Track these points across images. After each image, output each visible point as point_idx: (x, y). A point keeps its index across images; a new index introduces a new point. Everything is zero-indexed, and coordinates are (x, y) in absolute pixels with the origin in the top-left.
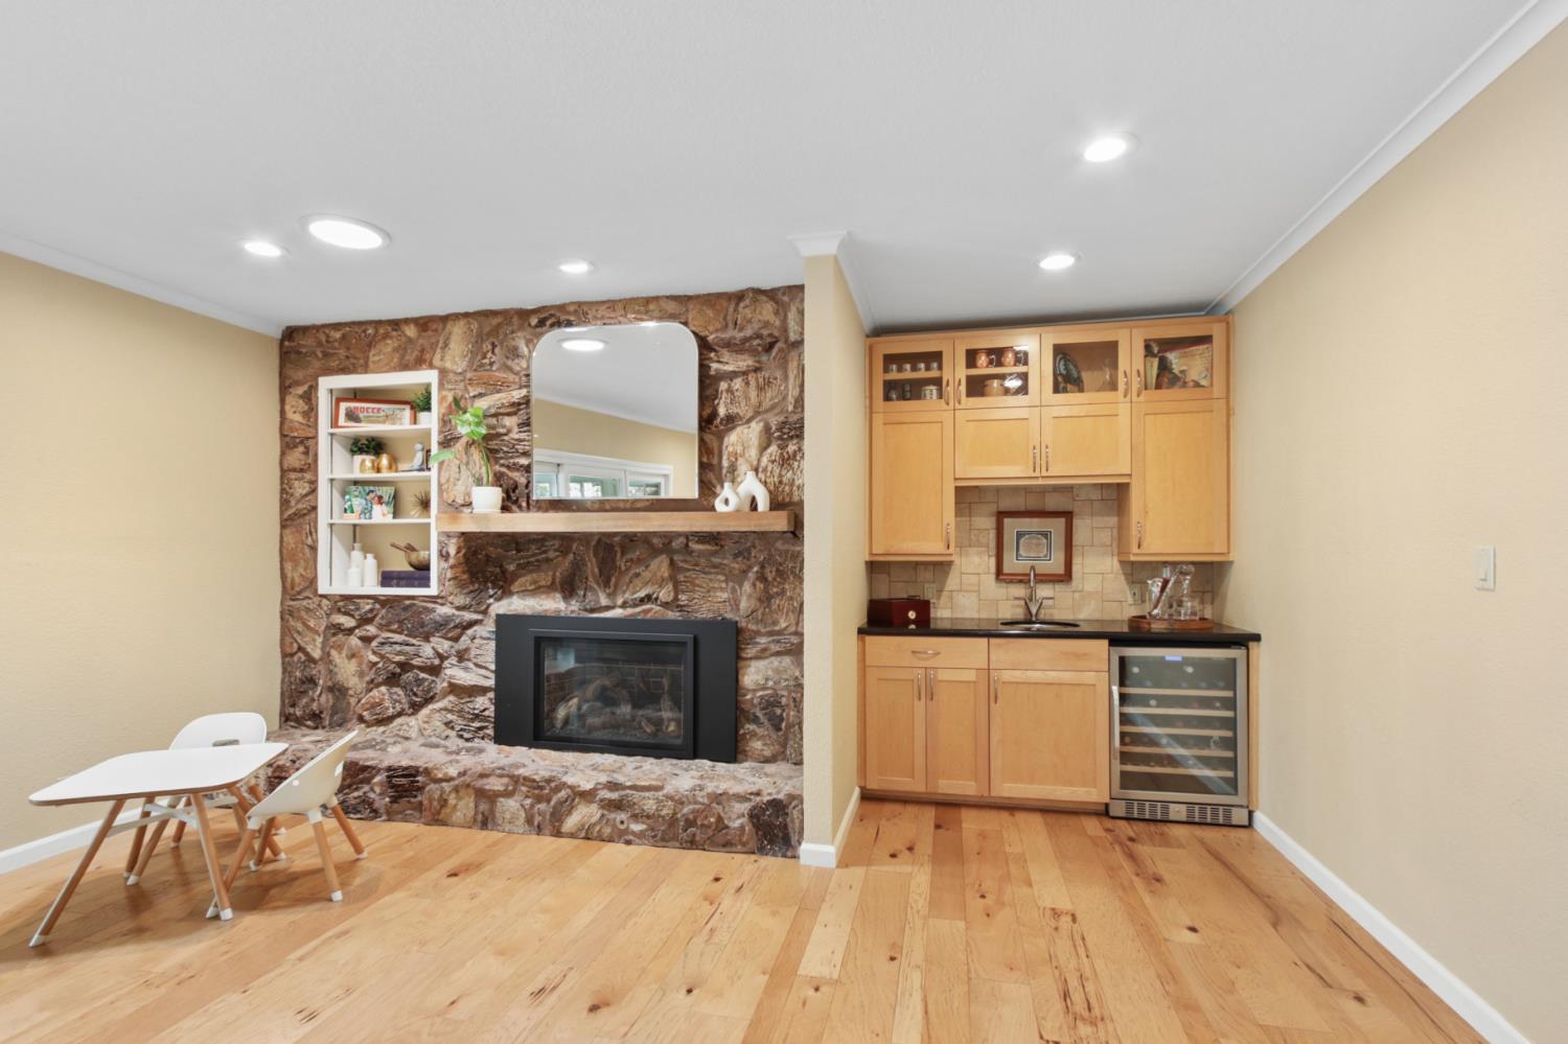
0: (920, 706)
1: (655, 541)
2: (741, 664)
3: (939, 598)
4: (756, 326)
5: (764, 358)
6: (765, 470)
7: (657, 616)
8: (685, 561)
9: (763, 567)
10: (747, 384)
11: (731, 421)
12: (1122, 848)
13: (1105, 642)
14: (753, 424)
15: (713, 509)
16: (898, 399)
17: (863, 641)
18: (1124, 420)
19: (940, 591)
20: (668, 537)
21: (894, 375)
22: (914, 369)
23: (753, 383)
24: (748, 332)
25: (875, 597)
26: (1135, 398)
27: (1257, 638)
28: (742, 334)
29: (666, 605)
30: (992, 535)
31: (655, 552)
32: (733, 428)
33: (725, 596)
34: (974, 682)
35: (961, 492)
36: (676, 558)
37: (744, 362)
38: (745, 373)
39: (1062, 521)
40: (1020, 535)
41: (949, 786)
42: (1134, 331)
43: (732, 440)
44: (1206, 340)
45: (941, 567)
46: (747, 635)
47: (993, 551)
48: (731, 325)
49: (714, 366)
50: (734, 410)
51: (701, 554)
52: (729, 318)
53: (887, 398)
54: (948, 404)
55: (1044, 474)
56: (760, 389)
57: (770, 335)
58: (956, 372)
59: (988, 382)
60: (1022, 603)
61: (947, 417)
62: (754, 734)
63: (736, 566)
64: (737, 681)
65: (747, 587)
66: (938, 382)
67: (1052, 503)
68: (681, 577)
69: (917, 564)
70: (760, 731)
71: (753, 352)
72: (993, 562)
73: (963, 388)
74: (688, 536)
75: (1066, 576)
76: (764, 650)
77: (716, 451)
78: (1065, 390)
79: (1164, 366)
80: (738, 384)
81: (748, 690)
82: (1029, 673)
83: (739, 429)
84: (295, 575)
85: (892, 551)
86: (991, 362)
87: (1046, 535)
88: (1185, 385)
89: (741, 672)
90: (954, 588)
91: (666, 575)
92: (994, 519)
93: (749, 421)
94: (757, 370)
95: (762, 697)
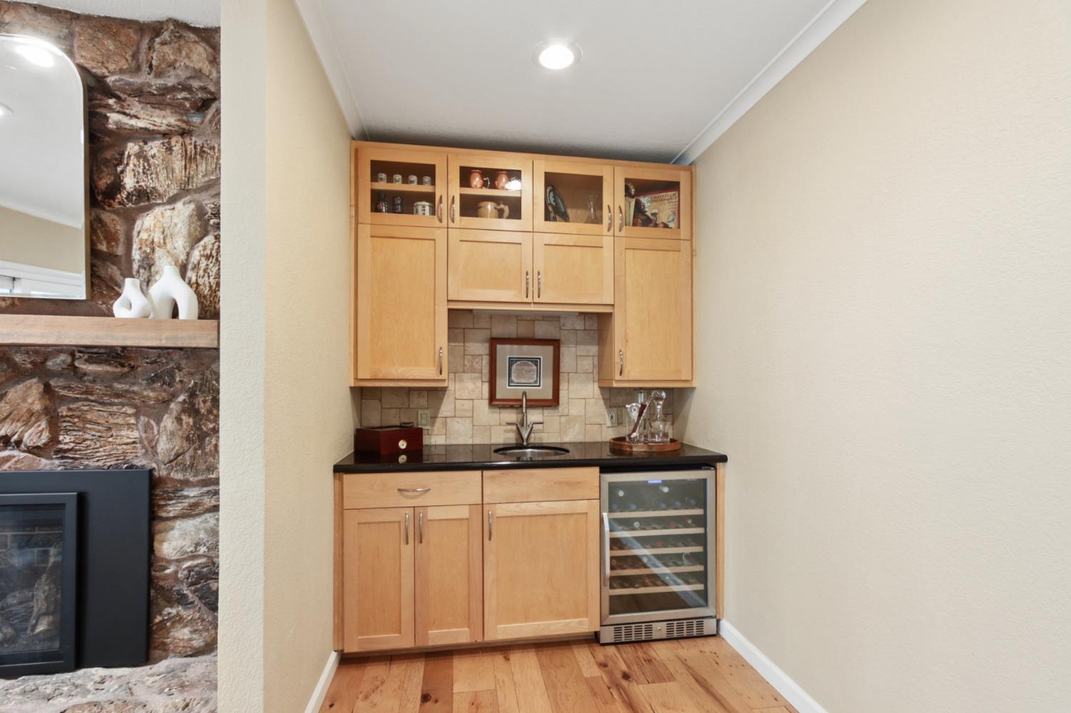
0: (407, 550)
1: (18, 358)
2: (160, 526)
3: (433, 424)
4: (183, 74)
5: (196, 119)
6: (196, 267)
7: (23, 467)
8: (69, 388)
9: (192, 395)
10: (170, 149)
11: (145, 198)
12: (619, 689)
13: (597, 469)
14: (179, 205)
15: (110, 314)
16: (388, 211)
17: (341, 480)
18: (607, 253)
19: (434, 417)
20: (40, 355)
21: (382, 185)
22: (406, 181)
23: (177, 148)
24: (171, 81)
25: (366, 424)
26: (617, 233)
27: (723, 459)
28: (160, 82)
29: (35, 451)
30: (486, 361)
31: (19, 375)
32: (149, 208)
33: (135, 434)
34: (468, 519)
35: (455, 315)
36: (52, 383)
37: (164, 119)
38: (165, 135)
39: (550, 349)
40: (512, 361)
41: (438, 637)
42: (616, 168)
43: (149, 224)
44: (673, 186)
45: (435, 394)
46: (169, 487)
47: (486, 378)
48: (145, 68)
49: (114, 117)
50: (147, 183)
51: (96, 378)
52: (142, 57)
53: (375, 209)
54: (440, 220)
55: (537, 300)
56: (189, 159)
57: (203, 89)
58: (449, 189)
59: (483, 204)
60: (514, 428)
61: (440, 235)
62: (178, 620)
63: (151, 394)
64: (151, 550)
65: (168, 422)
66: (430, 198)
67: (541, 330)
68: (63, 411)
69: (410, 390)
70: (187, 614)
71: (177, 108)
72: (486, 387)
73: (457, 206)
74: (74, 351)
75: (554, 402)
76: (194, 506)
77: (122, 238)
78: (555, 220)
79: (639, 209)
80: (155, 148)
81: (169, 562)
82: (523, 506)
83: (158, 210)
85: (380, 376)
86: (485, 185)
87: (535, 361)
88: (656, 226)
89: (158, 537)
90: (449, 414)
91: (37, 407)
92: (487, 345)
93: (173, 200)
94: (184, 133)
95: (190, 569)
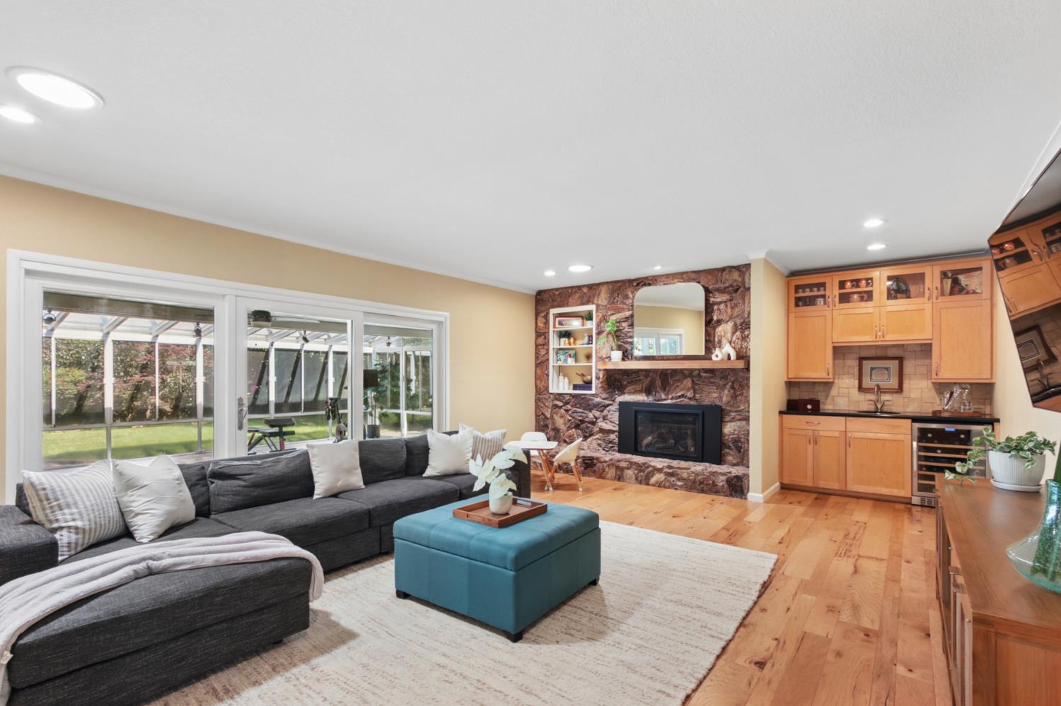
0: (810, 447)
1: (685, 372)
2: (723, 424)
3: (826, 399)
4: (730, 282)
5: (734, 295)
6: (734, 343)
7: (687, 403)
8: (698, 381)
9: (733, 383)
10: (727, 306)
11: (719, 322)
13: (910, 421)
14: (729, 323)
15: (711, 359)
16: (803, 306)
17: (782, 417)
18: (928, 313)
19: (827, 396)
20: (691, 371)
21: (801, 294)
22: (811, 291)
23: (729, 306)
24: (727, 285)
25: (792, 398)
26: (935, 300)
27: (998, 421)
28: (724, 286)
29: (690, 399)
30: (856, 369)
31: (685, 377)
32: (720, 325)
33: (716, 395)
34: (838, 437)
35: (835, 348)
36: (694, 379)
37: (725, 297)
38: (726, 302)
39: (896, 362)
40: (872, 369)
41: (823, 484)
42: (935, 267)
43: (720, 330)
44: (980, 269)
45: (828, 385)
46: (726, 412)
47: (857, 377)
48: (719, 282)
49: (712, 299)
50: (720, 317)
51: (705, 377)
52: (718, 279)
53: (797, 305)
54: (829, 307)
55: (882, 339)
56: (732, 308)
57: (737, 285)
58: (833, 291)
59: (851, 296)
60: (873, 403)
61: (828, 314)
62: (729, 454)
63: (721, 383)
64: (721, 431)
65: (726, 392)
66: (824, 296)
67: (891, 353)
68: (697, 387)
69: (814, 383)
70: (731, 452)
71: (729, 293)
72: (856, 382)
73: (837, 299)
74: (699, 370)
75: (900, 389)
76: (734, 418)
77: (712, 335)
78: (896, 298)
79: (956, 282)
80: (722, 306)
81: (726, 435)
82: (868, 434)
83: (723, 325)
84: (541, 385)
85: (799, 376)
86: (853, 286)
87: (887, 369)
88: (968, 293)
89: (723, 427)
90: (834, 395)
91: (690, 386)
92: (857, 361)
93: (727, 322)
94: (731, 300)
95: (732, 438)
